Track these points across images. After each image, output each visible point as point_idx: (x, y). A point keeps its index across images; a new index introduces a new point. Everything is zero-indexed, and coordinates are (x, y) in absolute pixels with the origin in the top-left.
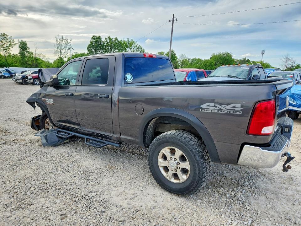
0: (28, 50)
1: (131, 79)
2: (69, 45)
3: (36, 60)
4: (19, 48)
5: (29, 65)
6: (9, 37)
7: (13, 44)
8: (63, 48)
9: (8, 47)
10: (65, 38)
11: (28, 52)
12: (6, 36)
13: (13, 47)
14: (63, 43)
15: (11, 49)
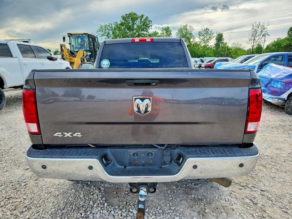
0: (223, 41)
1: (107, 65)
2: (265, 30)
3: (228, 49)
4: (216, 40)
5: (221, 54)
6: (210, 31)
7: (212, 36)
8: (257, 35)
9: (208, 40)
10: (261, 24)
11: (223, 42)
12: (208, 30)
13: (211, 39)
14: (259, 29)
15: (210, 41)
